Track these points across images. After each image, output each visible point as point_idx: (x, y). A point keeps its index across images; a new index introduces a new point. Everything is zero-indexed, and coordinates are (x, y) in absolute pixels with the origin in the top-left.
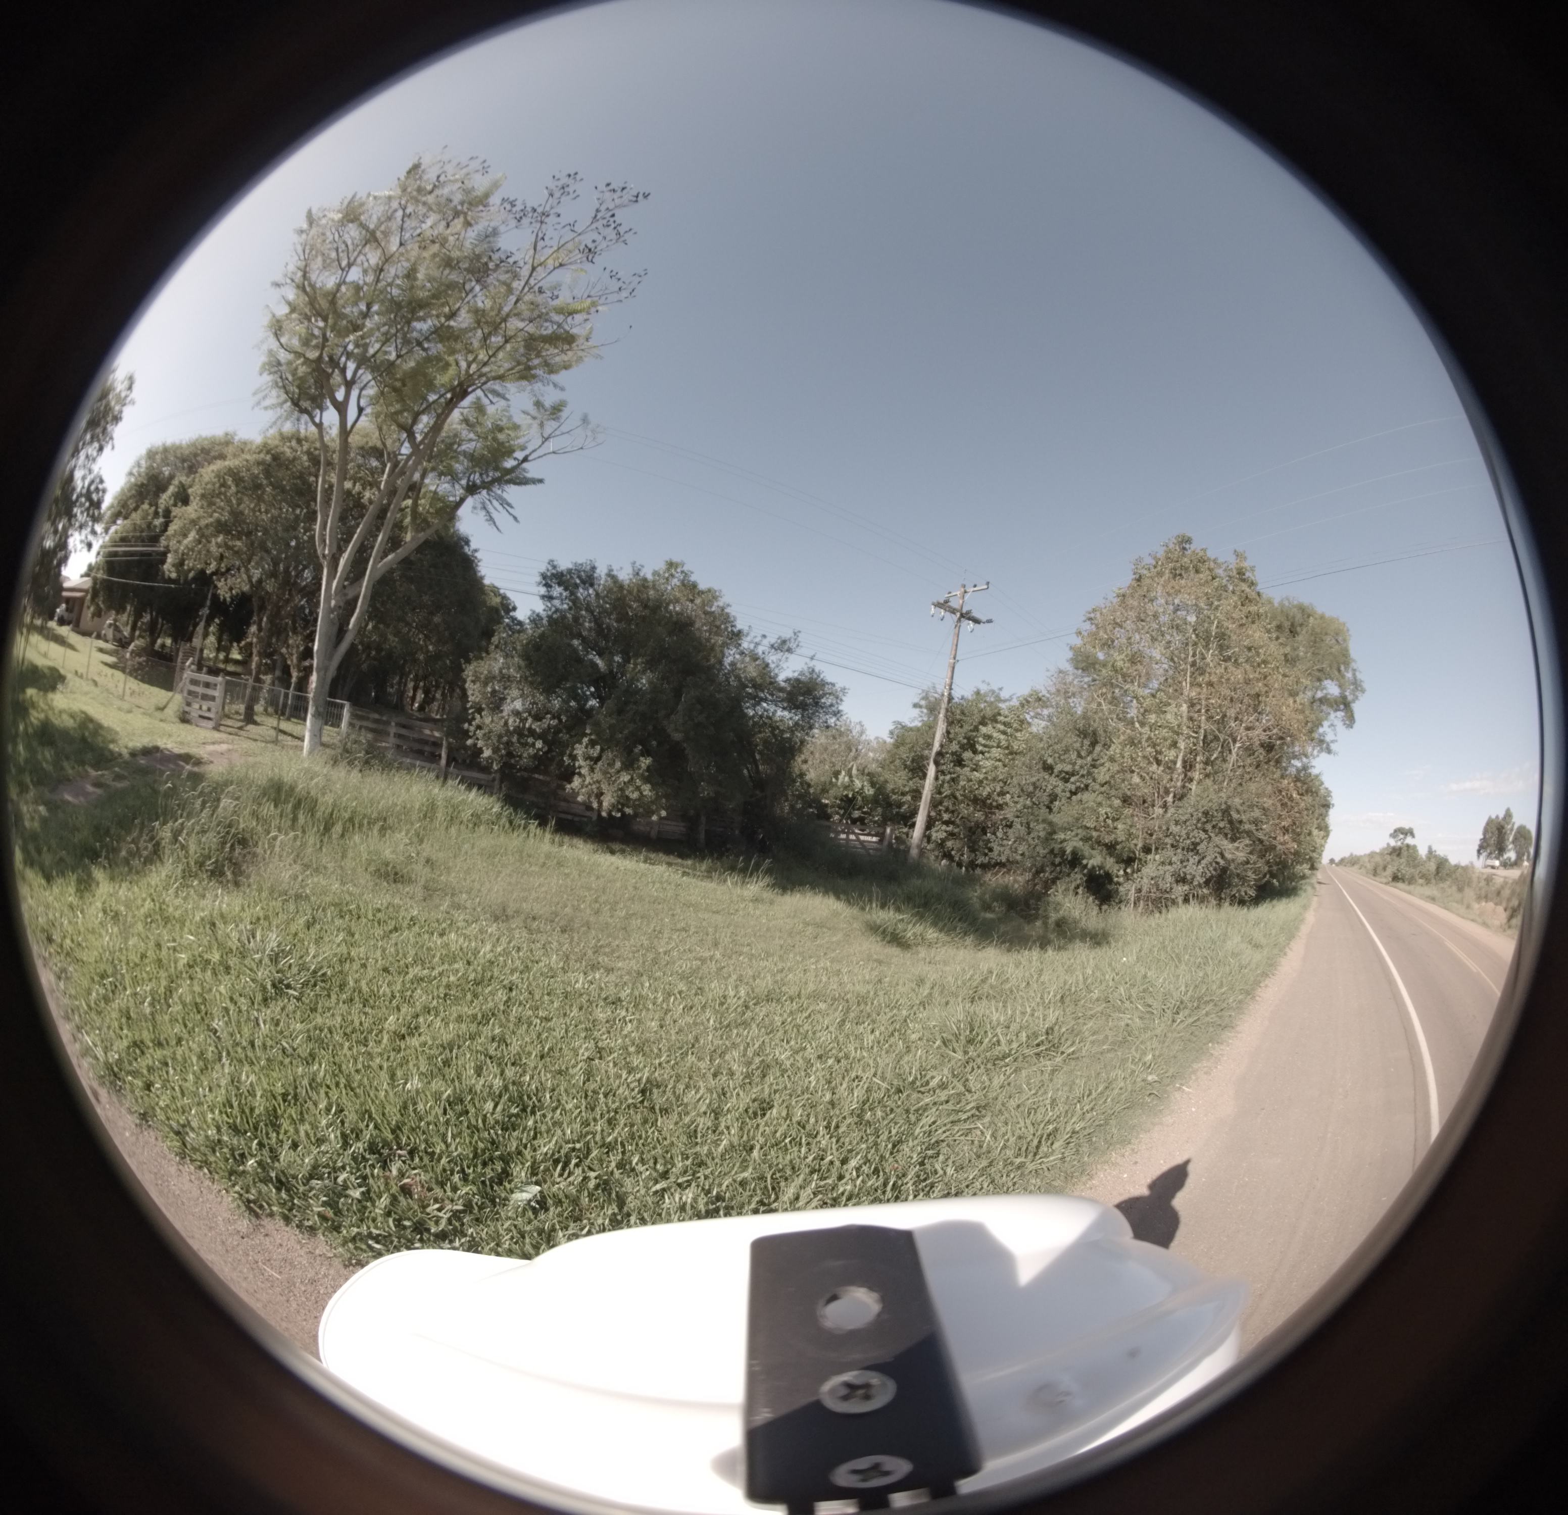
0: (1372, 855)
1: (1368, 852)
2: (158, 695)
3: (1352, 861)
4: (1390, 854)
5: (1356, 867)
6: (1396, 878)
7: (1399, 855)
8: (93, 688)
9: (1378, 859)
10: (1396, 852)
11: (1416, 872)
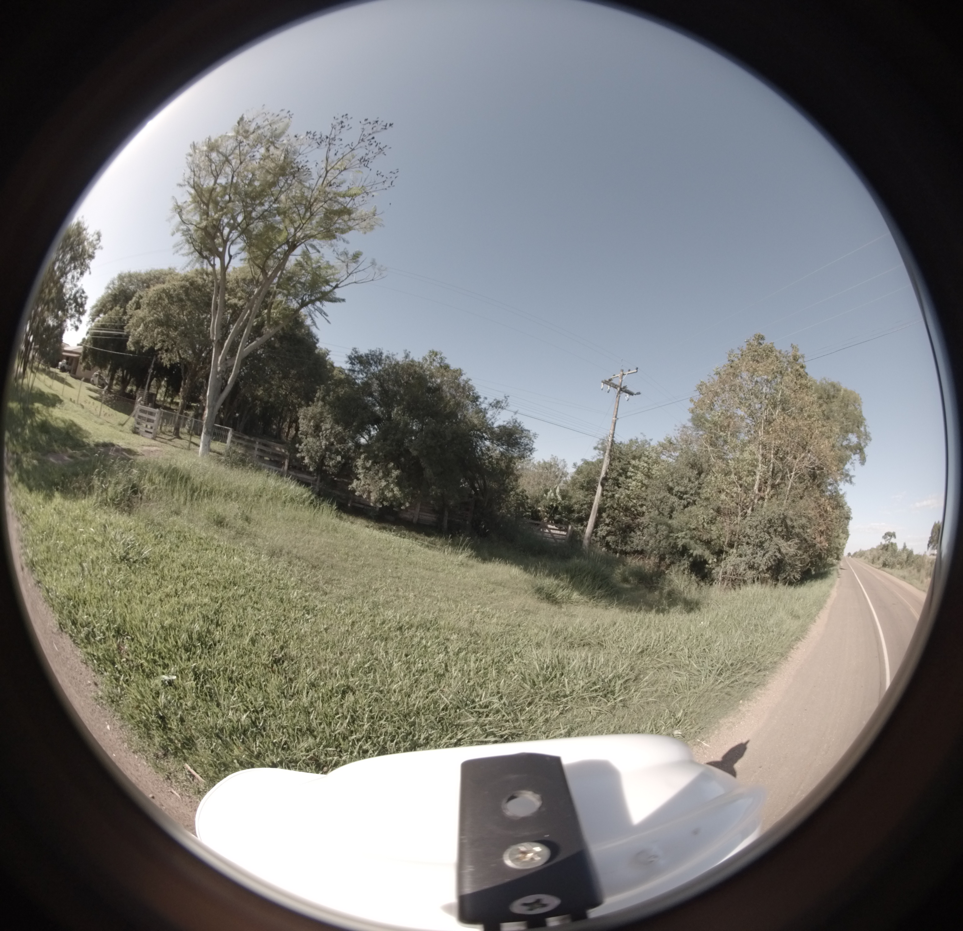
0: (872, 550)
1: (869, 548)
2: (122, 417)
3: (860, 554)
4: (882, 549)
5: (863, 558)
6: (884, 565)
7: (887, 550)
8: (81, 409)
9: (875, 553)
10: (885, 548)
11: (895, 560)
